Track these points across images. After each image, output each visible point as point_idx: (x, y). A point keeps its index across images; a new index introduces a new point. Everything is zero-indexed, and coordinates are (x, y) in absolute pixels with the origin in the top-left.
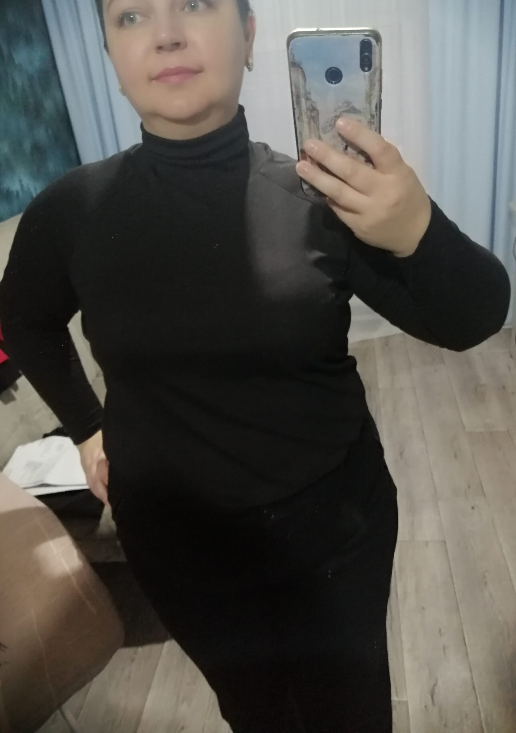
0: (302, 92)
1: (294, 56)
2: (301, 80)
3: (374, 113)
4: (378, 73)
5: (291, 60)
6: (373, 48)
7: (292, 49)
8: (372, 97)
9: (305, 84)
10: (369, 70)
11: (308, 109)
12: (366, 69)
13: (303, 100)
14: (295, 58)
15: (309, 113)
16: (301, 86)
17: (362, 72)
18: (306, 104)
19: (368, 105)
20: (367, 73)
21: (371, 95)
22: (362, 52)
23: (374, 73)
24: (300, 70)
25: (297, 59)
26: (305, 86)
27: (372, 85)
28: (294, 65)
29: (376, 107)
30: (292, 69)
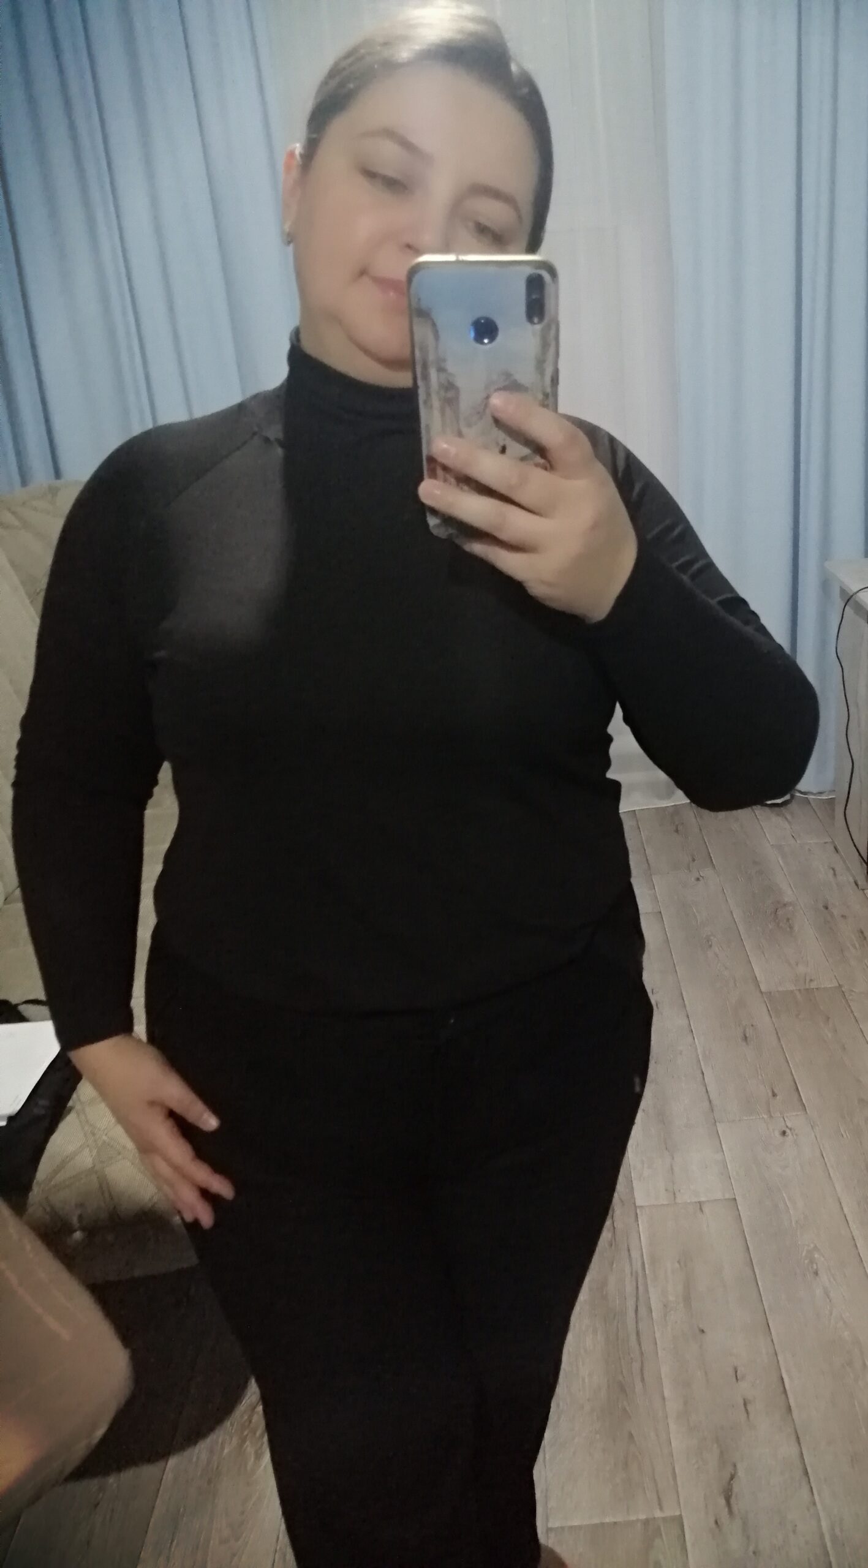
0: (431, 357)
1: (419, 299)
2: (431, 338)
3: (549, 390)
4: (554, 328)
6: (546, 284)
7: (416, 288)
8: (544, 364)
9: (437, 344)
10: (540, 322)
11: (441, 387)
12: (536, 320)
13: (433, 372)
14: (422, 302)
15: (442, 393)
16: (430, 348)
17: (529, 326)
18: (438, 377)
19: (539, 377)
20: (538, 327)
21: (543, 361)
22: (529, 294)
23: (548, 327)
24: (430, 321)
26: (437, 348)
27: (545, 345)
28: (419, 313)
29: (551, 381)
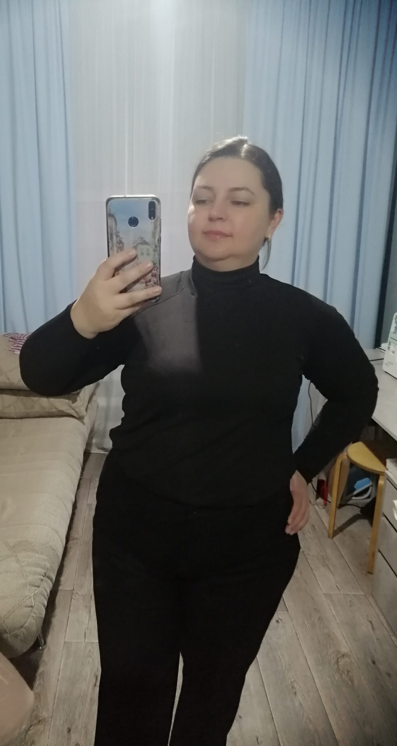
0: (114, 231)
1: (110, 210)
2: (114, 224)
3: (157, 244)
4: (159, 220)
5: (108, 213)
6: (156, 205)
7: (109, 206)
8: (155, 235)
9: (116, 227)
10: (153, 219)
11: (117, 242)
12: (152, 218)
13: (114, 237)
14: (111, 211)
15: (118, 244)
16: (113, 229)
17: (150, 220)
18: (116, 239)
19: (153, 239)
20: (153, 221)
21: (155, 233)
22: (150, 208)
23: (157, 220)
24: (114, 218)
25: (112, 213)
26: (116, 228)
27: (155, 227)
28: (110, 215)
29: (158, 241)
30: (109, 218)
